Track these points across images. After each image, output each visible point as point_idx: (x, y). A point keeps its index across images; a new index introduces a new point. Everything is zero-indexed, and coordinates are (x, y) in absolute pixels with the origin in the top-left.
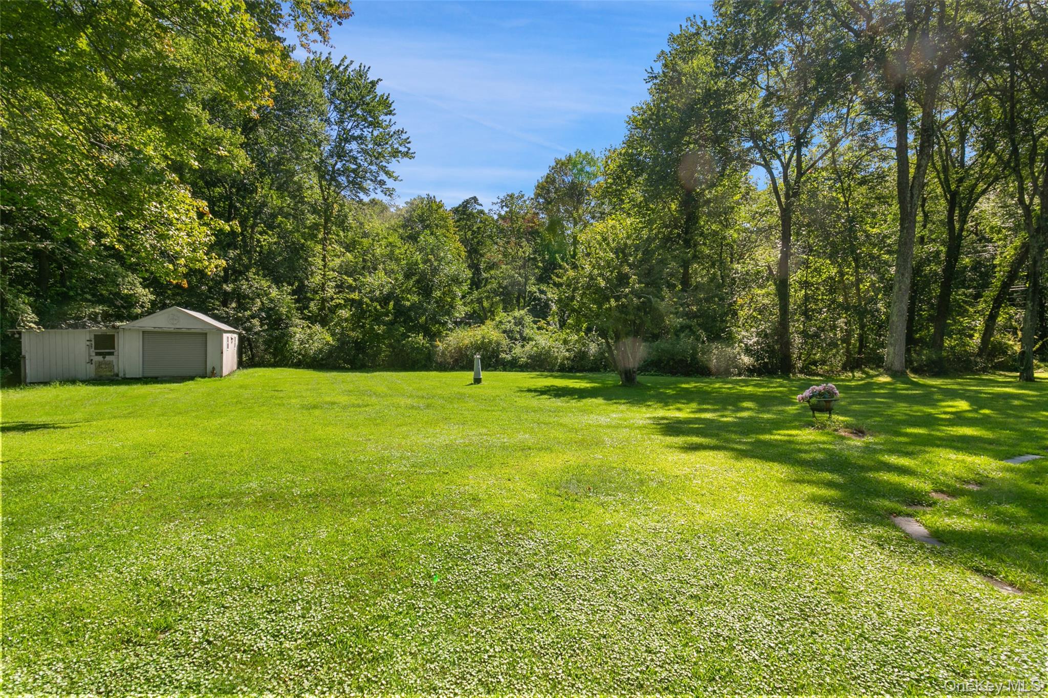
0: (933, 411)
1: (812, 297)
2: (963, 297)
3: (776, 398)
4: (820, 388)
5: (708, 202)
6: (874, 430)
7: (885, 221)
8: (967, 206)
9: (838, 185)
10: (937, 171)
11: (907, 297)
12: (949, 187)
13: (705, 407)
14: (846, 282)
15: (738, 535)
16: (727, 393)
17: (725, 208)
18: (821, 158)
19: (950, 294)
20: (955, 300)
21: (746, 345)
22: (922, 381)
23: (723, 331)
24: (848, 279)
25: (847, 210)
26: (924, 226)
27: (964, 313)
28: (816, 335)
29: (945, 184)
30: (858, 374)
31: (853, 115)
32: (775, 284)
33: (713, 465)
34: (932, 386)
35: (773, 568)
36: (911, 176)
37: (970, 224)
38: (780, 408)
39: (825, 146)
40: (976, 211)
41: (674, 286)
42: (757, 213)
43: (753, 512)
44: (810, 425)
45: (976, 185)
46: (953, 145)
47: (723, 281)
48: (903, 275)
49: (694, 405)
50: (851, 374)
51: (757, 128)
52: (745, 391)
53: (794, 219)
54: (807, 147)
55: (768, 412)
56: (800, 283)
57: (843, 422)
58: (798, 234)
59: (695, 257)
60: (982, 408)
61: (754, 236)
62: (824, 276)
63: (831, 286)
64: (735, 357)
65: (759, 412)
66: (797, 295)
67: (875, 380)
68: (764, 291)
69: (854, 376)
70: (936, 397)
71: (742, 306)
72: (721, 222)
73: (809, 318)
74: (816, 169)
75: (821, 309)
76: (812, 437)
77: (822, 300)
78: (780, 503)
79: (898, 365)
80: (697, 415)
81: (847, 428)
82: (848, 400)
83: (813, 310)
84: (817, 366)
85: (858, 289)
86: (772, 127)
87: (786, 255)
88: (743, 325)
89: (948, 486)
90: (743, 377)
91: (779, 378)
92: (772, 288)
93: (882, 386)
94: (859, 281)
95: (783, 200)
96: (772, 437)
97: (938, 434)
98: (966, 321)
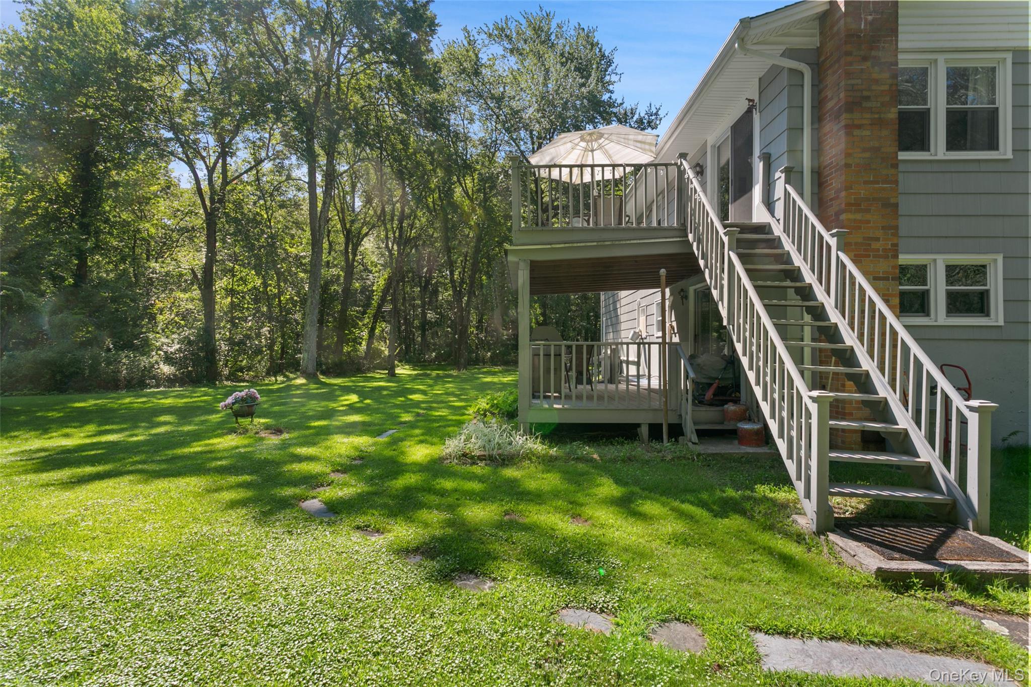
0: (335, 405)
1: (238, 305)
2: (355, 313)
3: (199, 408)
4: (243, 394)
5: (115, 185)
6: (290, 428)
7: (301, 244)
8: (357, 243)
9: (262, 202)
10: (338, 210)
11: (317, 311)
12: (345, 225)
13: (107, 427)
14: (270, 293)
15: (140, 572)
16: (140, 409)
17: (138, 197)
18: (246, 172)
19: (347, 310)
20: (350, 315)
21: (166, 353)
22: (328, 381)
23: (137, 337)
24: (271, 290)
25: (270, 227)
26: (329, 253)
27: (355, 326)
28: (241, 343)
29: (343, 221)
30: (280, 378)
31: (274, 142)
32: (200, 288)
33: (112, 498)
34: (335, 385)
35: (182, 594)
36: (319, 209)
37: (359, 257)
38: (203, 418)
39: (249, 162)
40: (362, 248)
41: (63, 279)
42: (178, 210)
43: (162, 540)
44: (233, 431)
45: (362, 228)
46: (347, 193)
47: (137, 280)
48: (314, 291)
49: (91, 428)
50: (274, 379)
51: (177, 120)
52: (163, 404)
53: (219, 226)
54: (231, 157)
55: (190, 424)
56: (226, 290)
57: (264, 424)
58: (224, 241)
59: (97, 248)
60: (365, 399)
61: (174, 234)
62: (250, 286)
63: (256, 296)
64: (153, 367)
65: (179, 424)
66: (223, 302)
67: (293, 382)
68: (187, 295)
69: (276, 380)
70: (338, 393)
71: (161, 311)
72: (133, 212)
73: (234, 325)
74: (242, 182)
75: (247, 318)
76: (234, 443)
77: (248, 309)
78: (196, 520)
79: (311, 369)
80: (95, 440)
81: (267, 429)
82: (270, 403)
83: (239, 318)
84: (243, 373)
85: (280, 301)
86: (197, 126)
87: (211, 259)
88: (163, 330)
89: (342, 465)
90: (161, 389)
91: (204, 387)
92: (196, 293)
93: (298, 387)
94: (281, 293)
95: (208, 203)
96: (192, 450)
97: (337, 423)
98: (357, 331)
